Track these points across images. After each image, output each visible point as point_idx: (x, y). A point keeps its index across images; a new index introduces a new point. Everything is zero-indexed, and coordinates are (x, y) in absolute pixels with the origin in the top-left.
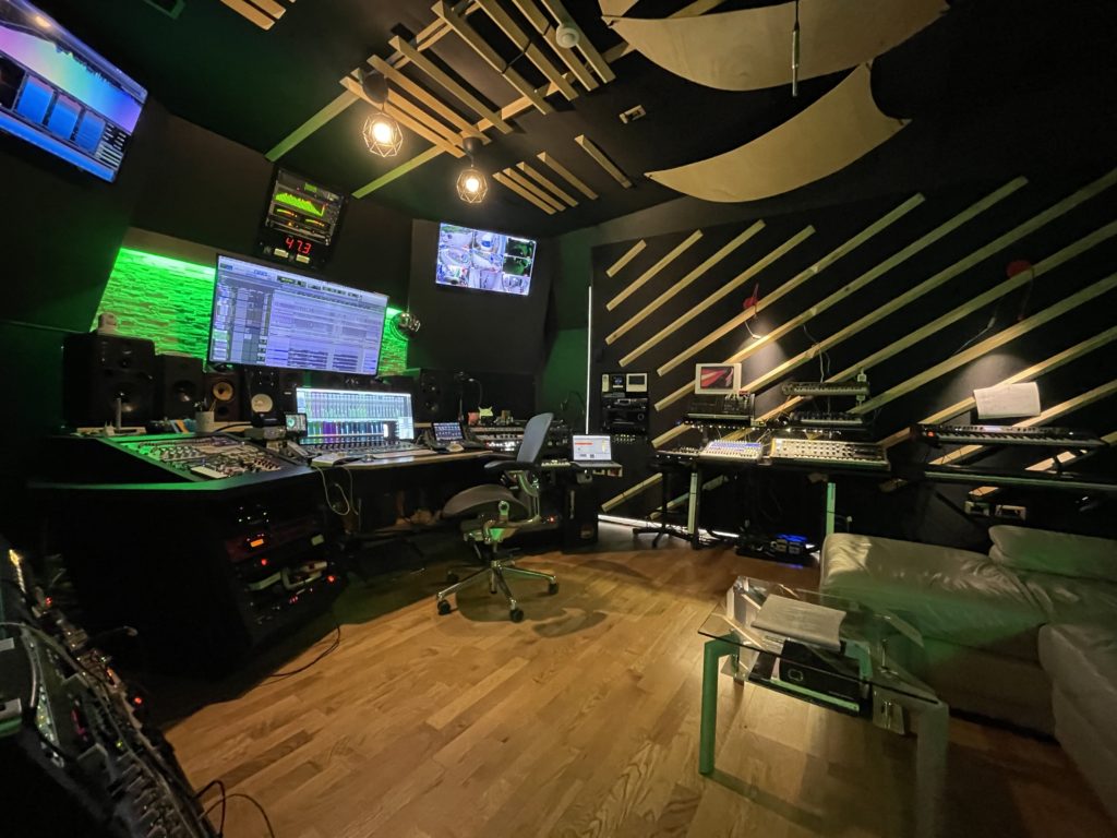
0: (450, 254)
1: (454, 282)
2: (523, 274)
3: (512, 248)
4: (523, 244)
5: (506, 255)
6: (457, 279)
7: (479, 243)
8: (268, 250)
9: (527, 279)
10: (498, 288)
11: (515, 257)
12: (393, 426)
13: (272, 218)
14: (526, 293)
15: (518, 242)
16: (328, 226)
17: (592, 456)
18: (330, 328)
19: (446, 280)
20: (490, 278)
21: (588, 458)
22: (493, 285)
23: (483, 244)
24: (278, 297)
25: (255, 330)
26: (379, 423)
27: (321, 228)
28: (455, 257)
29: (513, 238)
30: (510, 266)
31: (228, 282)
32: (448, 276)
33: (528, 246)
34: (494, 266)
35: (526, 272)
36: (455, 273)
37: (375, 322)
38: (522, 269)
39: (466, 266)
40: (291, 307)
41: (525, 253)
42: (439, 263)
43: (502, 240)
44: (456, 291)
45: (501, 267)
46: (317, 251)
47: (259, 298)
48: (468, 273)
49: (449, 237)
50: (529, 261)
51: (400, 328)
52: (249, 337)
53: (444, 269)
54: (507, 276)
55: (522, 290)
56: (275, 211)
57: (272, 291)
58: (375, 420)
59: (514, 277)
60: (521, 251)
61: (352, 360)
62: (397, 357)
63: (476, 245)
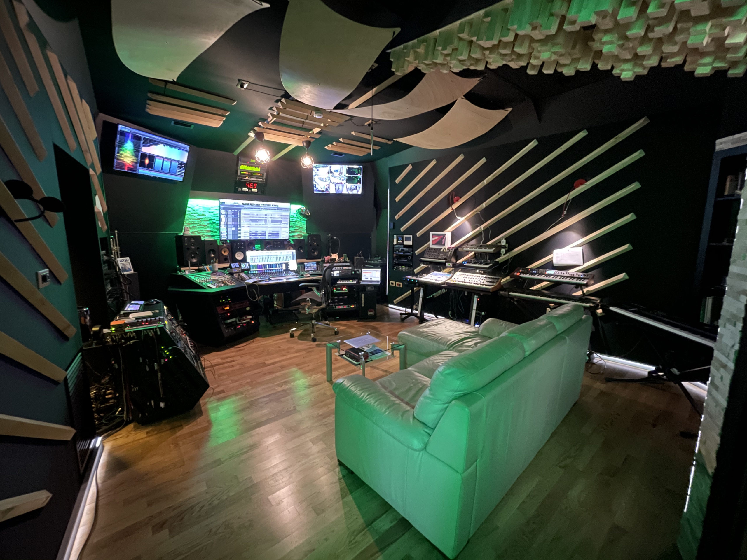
0: (319, 178)
1: (323, 191)
2: (357, 184)
3: (349, 171)
4: (355, 169)
5: (347, 175)
6: (325, 190)
7: (332, 171)
8: (240, 189)
9: (360, 186)
10: (345, 192)
11: (352, 176)
12: (287, 265)
13: (239, 176)
14: (360, 192)
15: (353, 168)
16: (263, 175)
17: (371, 279)
18: (266, 221)
19: (319, 191)
20: (341, 188)
21: (369, 279)
22: (342, 191)
23: (335, 171)
24: (243, 211)
25: (236, 226)
26: (281, 264)
27: (260, 176)
28: (322, 180)
29: (350, 166)
30: (349, 180)
31: (224, 209)
32: (319, 189)
33: (358, 169)
34: (341, 181)
35: (359, 182)
36: (323, 187)
37: (285, 216)
38: (356, 181)
39: (328, 183)
40: (249, 214)
41: (357, 173)
42: (314, 183)
43: (344, 168)
44: (325, 196)
45: (345, 181)
46: (260, 186)
47: (236, 212)
48: (329, 186)
49: (318, 170)
50: (360, 176)
51: (301, 214)
52: (234, 229)
53: (317, 186)
54: (349, 185)
55: (358, 191)
56: (240, 174)
57: (240, 209)
58: (279, 262)
59: (353, 186)
60: (355, 172)
61: (277, 234)
62: (301, 228)
63: (331, 172)
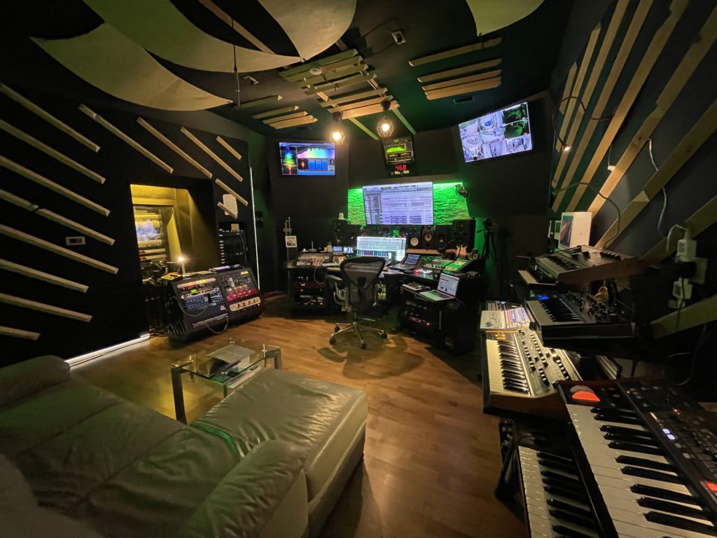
0: (468, 141)
1: (475, 158)
2: (522, 134)
3: (508, 118)
4: (515, 110)
5: (505, 125)
6: (476, 155)
7: (483, 125)
8: (392, 173)
9: (528, 136)
10: (505, 152)
11: (512, 124)
12: (394, 254)
13: (389, 160)
14: (530, 147)
15: (511, 111)
16: (410, 153)
17: (446, 290)
18: (405, 205)
19: (470, 159)
20: (498, 147)
21: (444, 290)
22: (501, 151)
23: (486, 125)
24: (383, 196)
25: (377, 211)
27: (407, 155)
28: (471, 142)
29: (506, 110)
30: (509, 132)
31: (367, 195)
32: (471, 156)
33: (520, 109)
34: (497, 137)
35: (525, 131)
36: (474, 152)
38: (520, 130)
39: (479, 145)
40: (388, 199)
41: (520, 116)
42: (464, 149)
43: (497, 116)
44: (479, 164)
45: (503, 136)
47: (376, 197)
48: (482, 149)
49: (465, 130)
50: (525, 121)
52: (376, 214)
53: (467, 152)
54: (510, 141)
55: (525, 147)
56: (389, 157)
57: (380, 194)
58: (386, 251)
59: (515, 140)
60: (515, 116)
61: (419, 219)
63: (482, 128)
